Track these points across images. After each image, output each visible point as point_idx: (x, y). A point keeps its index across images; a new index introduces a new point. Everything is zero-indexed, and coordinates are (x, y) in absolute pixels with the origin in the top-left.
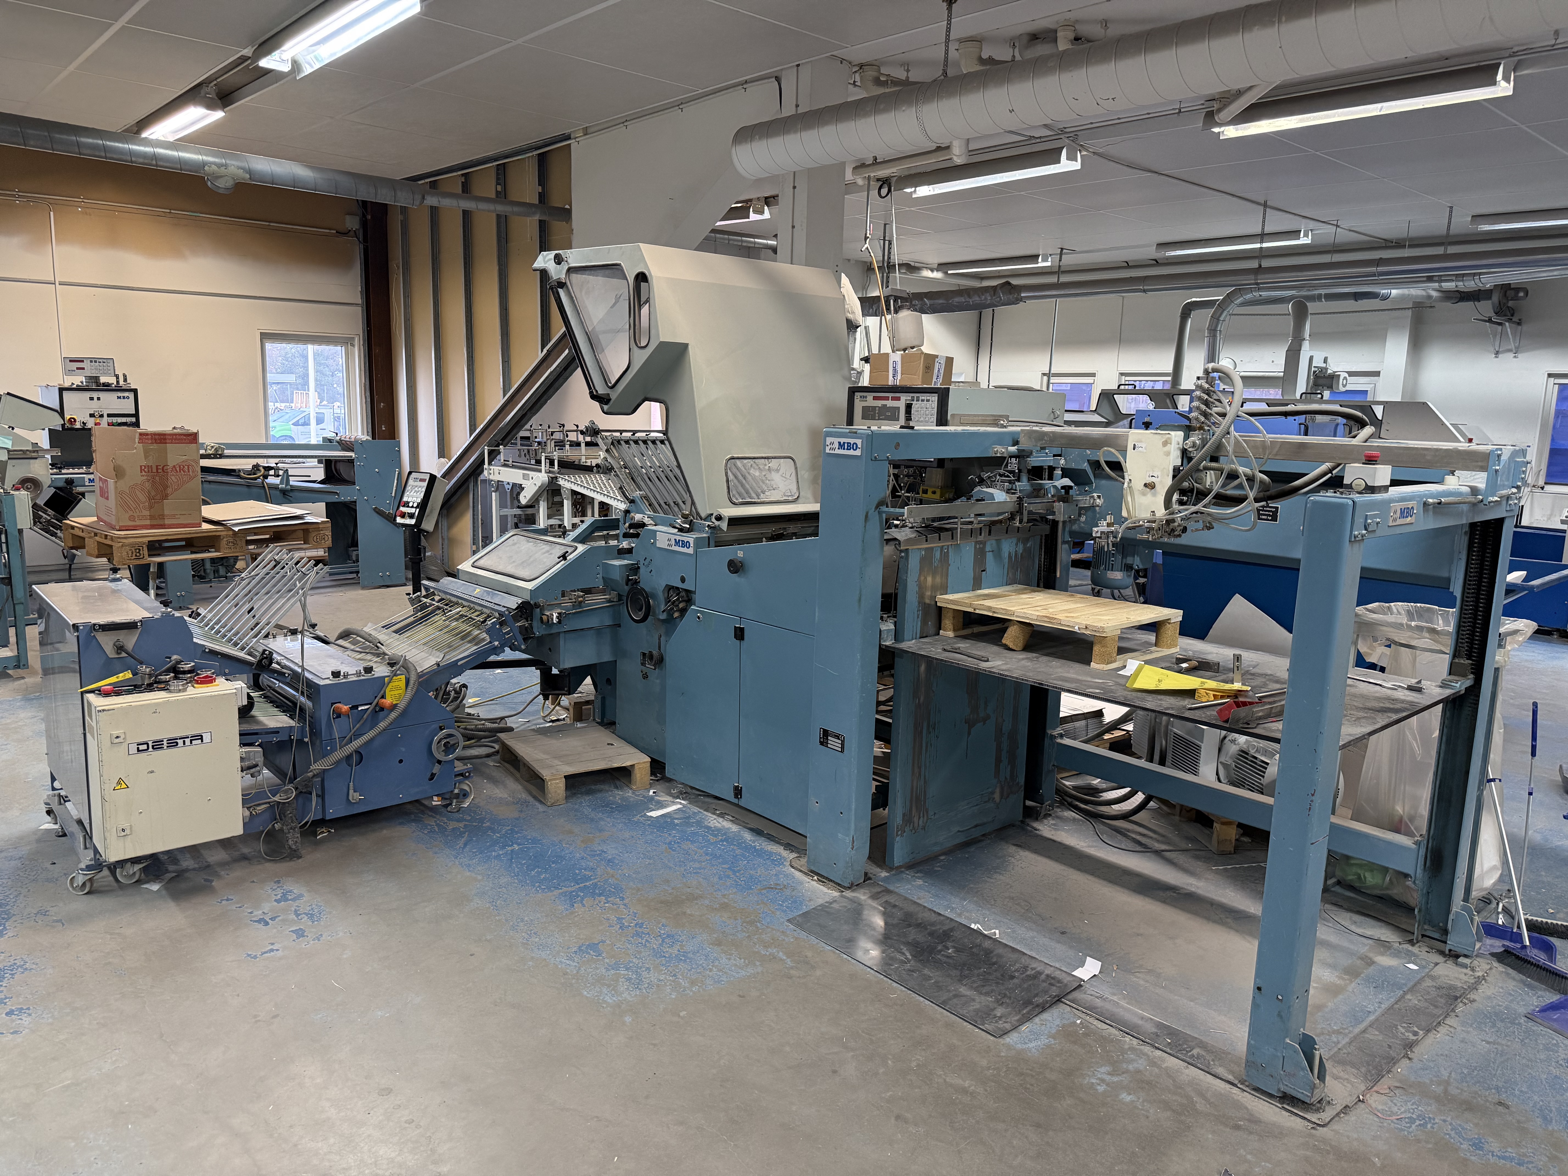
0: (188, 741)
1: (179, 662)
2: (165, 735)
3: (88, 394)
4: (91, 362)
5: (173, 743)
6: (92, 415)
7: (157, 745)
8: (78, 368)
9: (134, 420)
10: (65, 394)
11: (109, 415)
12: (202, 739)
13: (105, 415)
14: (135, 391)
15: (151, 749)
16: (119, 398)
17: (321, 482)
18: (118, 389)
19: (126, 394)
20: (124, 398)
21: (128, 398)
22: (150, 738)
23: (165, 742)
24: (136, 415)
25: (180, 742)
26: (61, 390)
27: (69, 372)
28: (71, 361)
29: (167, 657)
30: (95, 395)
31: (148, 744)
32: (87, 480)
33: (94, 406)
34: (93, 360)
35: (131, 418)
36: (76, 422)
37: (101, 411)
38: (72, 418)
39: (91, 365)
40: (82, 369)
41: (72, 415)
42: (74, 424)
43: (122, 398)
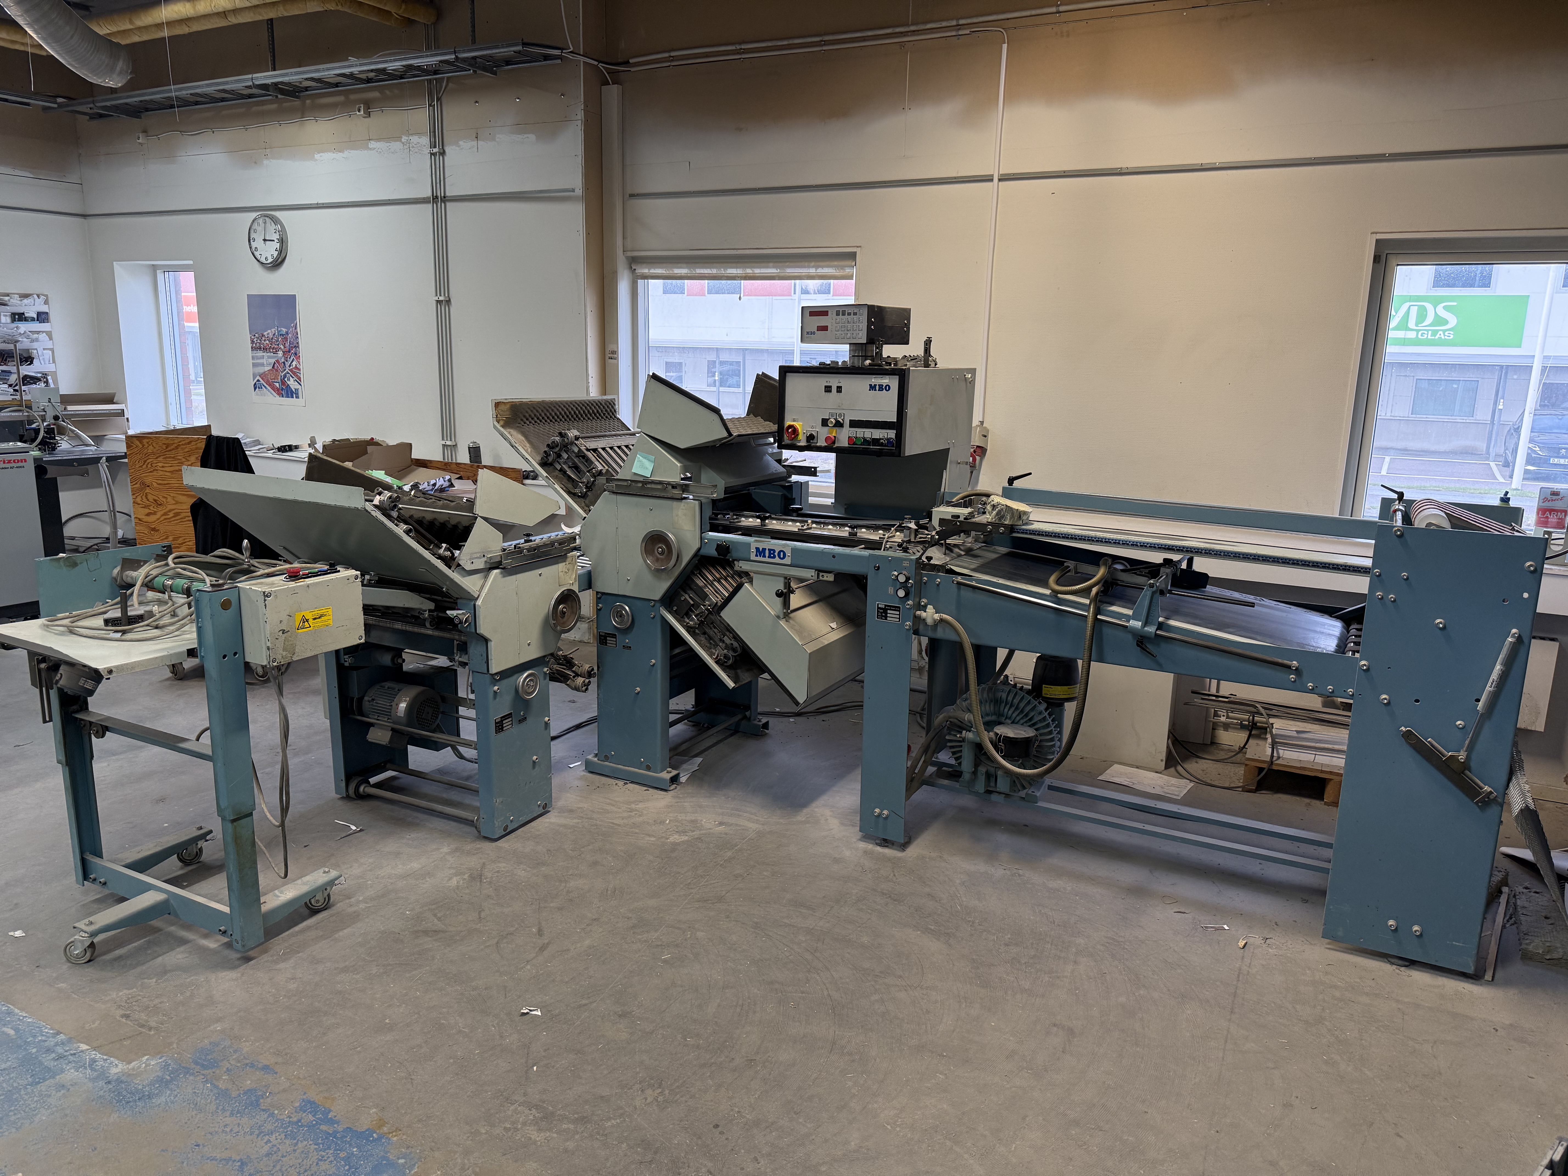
3: (826, 380)
6: (825, 422)
8: (820, 328)
9: (894, 434)
10: (789, 379)
11: (854, 424)
14: (903, 375)
18: (876, 370)
19: (885, 381)
20: (881, 388)
24: (899, 425)
26: (784, 371)
27: (810, 336)
28: (811, 314)
30: (834, 381)
32: (753, 550)
33: (831, 405)
35: (888, 431)
36: (798, 435)
37: (840, 415)
38: (790, 427)
39: (838, 320)
40: (824, 328)
41: (794, 421)
42: (795, 437)
43: (877, 387)
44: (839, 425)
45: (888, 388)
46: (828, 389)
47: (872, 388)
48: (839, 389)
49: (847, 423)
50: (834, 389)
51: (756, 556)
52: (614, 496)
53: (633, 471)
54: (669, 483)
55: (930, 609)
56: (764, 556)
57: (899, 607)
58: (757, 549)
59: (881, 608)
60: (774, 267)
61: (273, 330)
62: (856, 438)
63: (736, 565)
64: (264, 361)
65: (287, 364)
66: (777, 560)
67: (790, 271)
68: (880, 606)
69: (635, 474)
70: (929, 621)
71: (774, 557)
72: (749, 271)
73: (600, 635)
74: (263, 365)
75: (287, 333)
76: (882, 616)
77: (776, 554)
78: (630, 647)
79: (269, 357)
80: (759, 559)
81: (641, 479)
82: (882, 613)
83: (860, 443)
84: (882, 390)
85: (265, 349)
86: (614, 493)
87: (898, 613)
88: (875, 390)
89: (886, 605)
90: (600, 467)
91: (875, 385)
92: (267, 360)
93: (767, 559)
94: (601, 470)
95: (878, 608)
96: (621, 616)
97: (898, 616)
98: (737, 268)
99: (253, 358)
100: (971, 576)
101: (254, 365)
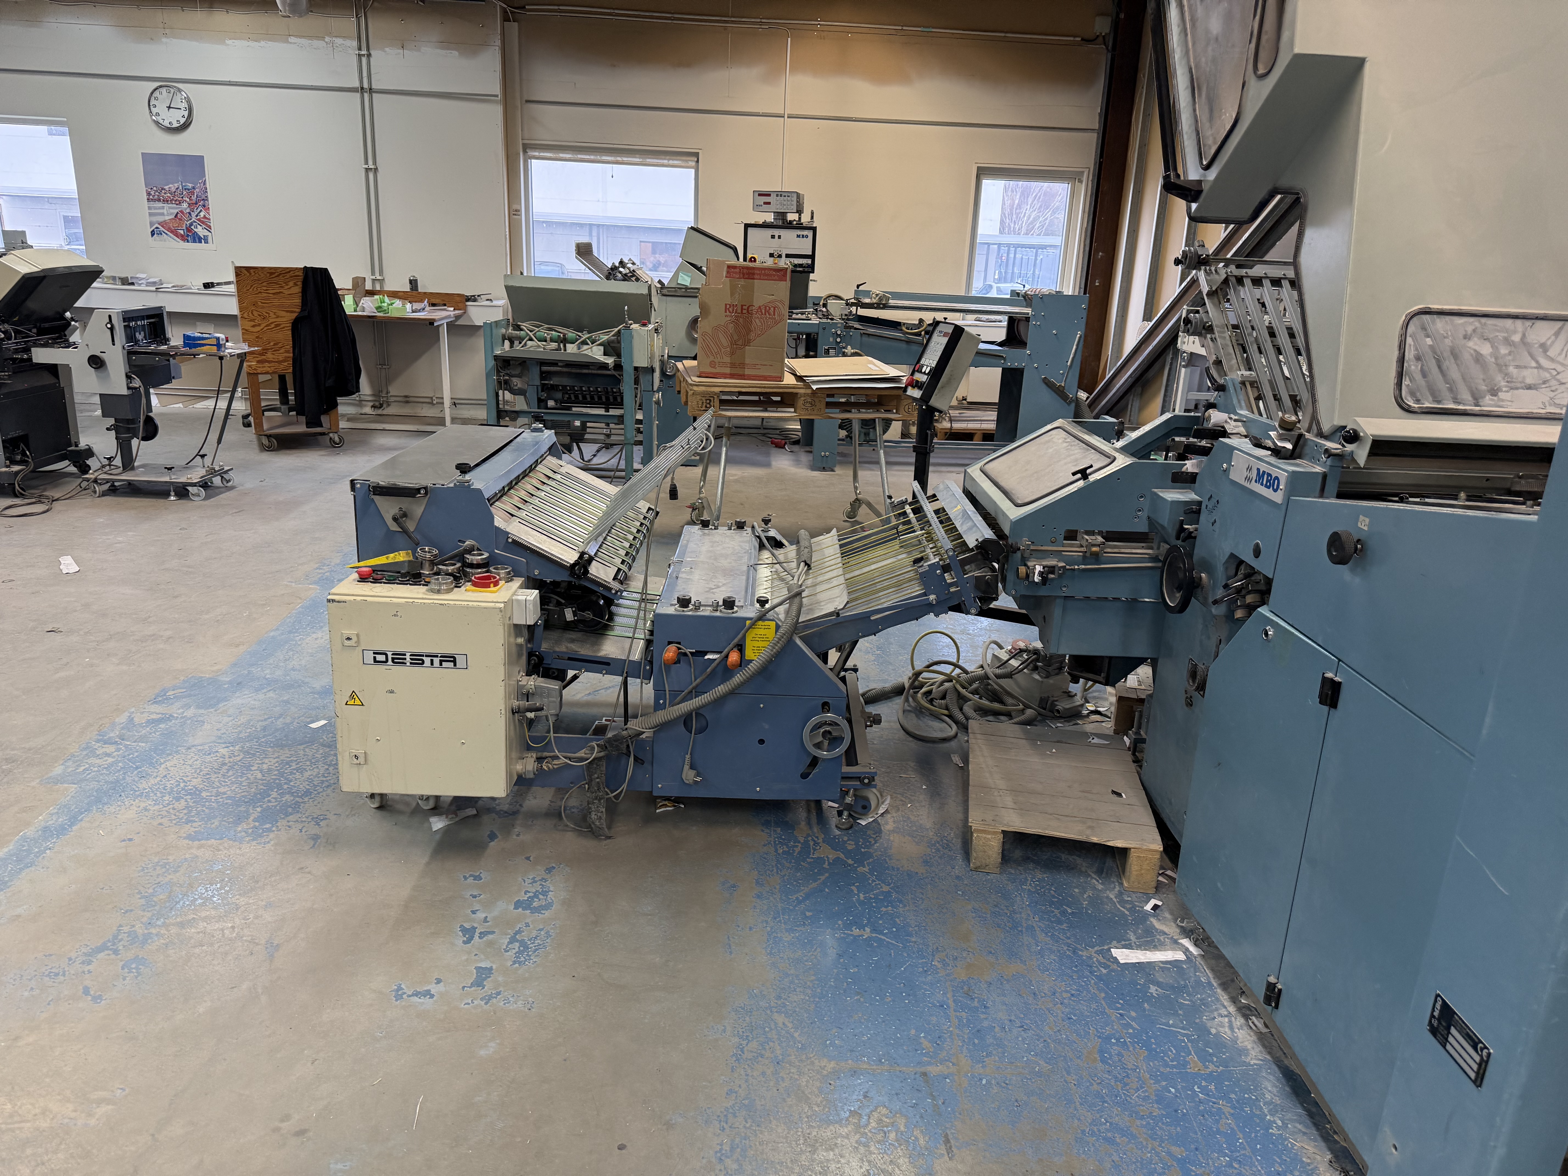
0: (436, 661)
1: (470, 551)
2: (409, 648)
3: (770, 232)
4: (777, 196)
5: (418, 660)
6: (771, 255)
7: (398, 659)
8: (765, 203)
9: (809, 261)
10: (750, 230)
11: (788, 256)
12: (454, 662)
13: (784, 256)
14: (814, 230)
15: (390, 662)
16: (798, 236)
17: (1001, 344)
18: (799, 226)
19: (805, 233)
20: (803, 236)
21: (807, 236)
22: (391, 647)
23: (408, 657)
24: (812, 257)
25: (427, 660)
26: (747, 226)
27: (756, 207)
28: (759, 195)
29: (460, 541)
30: (776, 232)
31: (386, 655)
33: (774, 246)
34: (779, 194)
35: (807, 260)
37: (780, 251)
39: (777, 199)
40: (769, 203)
41: (754, 254)
43: (801, 236)
44: (780, 256)
46: (773, 237)
50: (777, 237)
52: (665, 298)
53: (678, 282)
55: (849, 348)
57: (835, 348)
59: (826, 349)
61: (176, 185)
62: (790, 263)
64: (165, 211)
65: (194, 215)
70: (849, 354)
72: (619, 159)
74: (163, 214)
75: (194, 188)
79: (170, 208)
81: (684, 287)
83: (795, 267)
84: (804, 238)
85: (166, 201)
88: (800, 238)
89: (829, 347)
92: (168, 212)
98: (610, 156)
99: (149, 208)
100: (866, 330)
101: (151, 214)
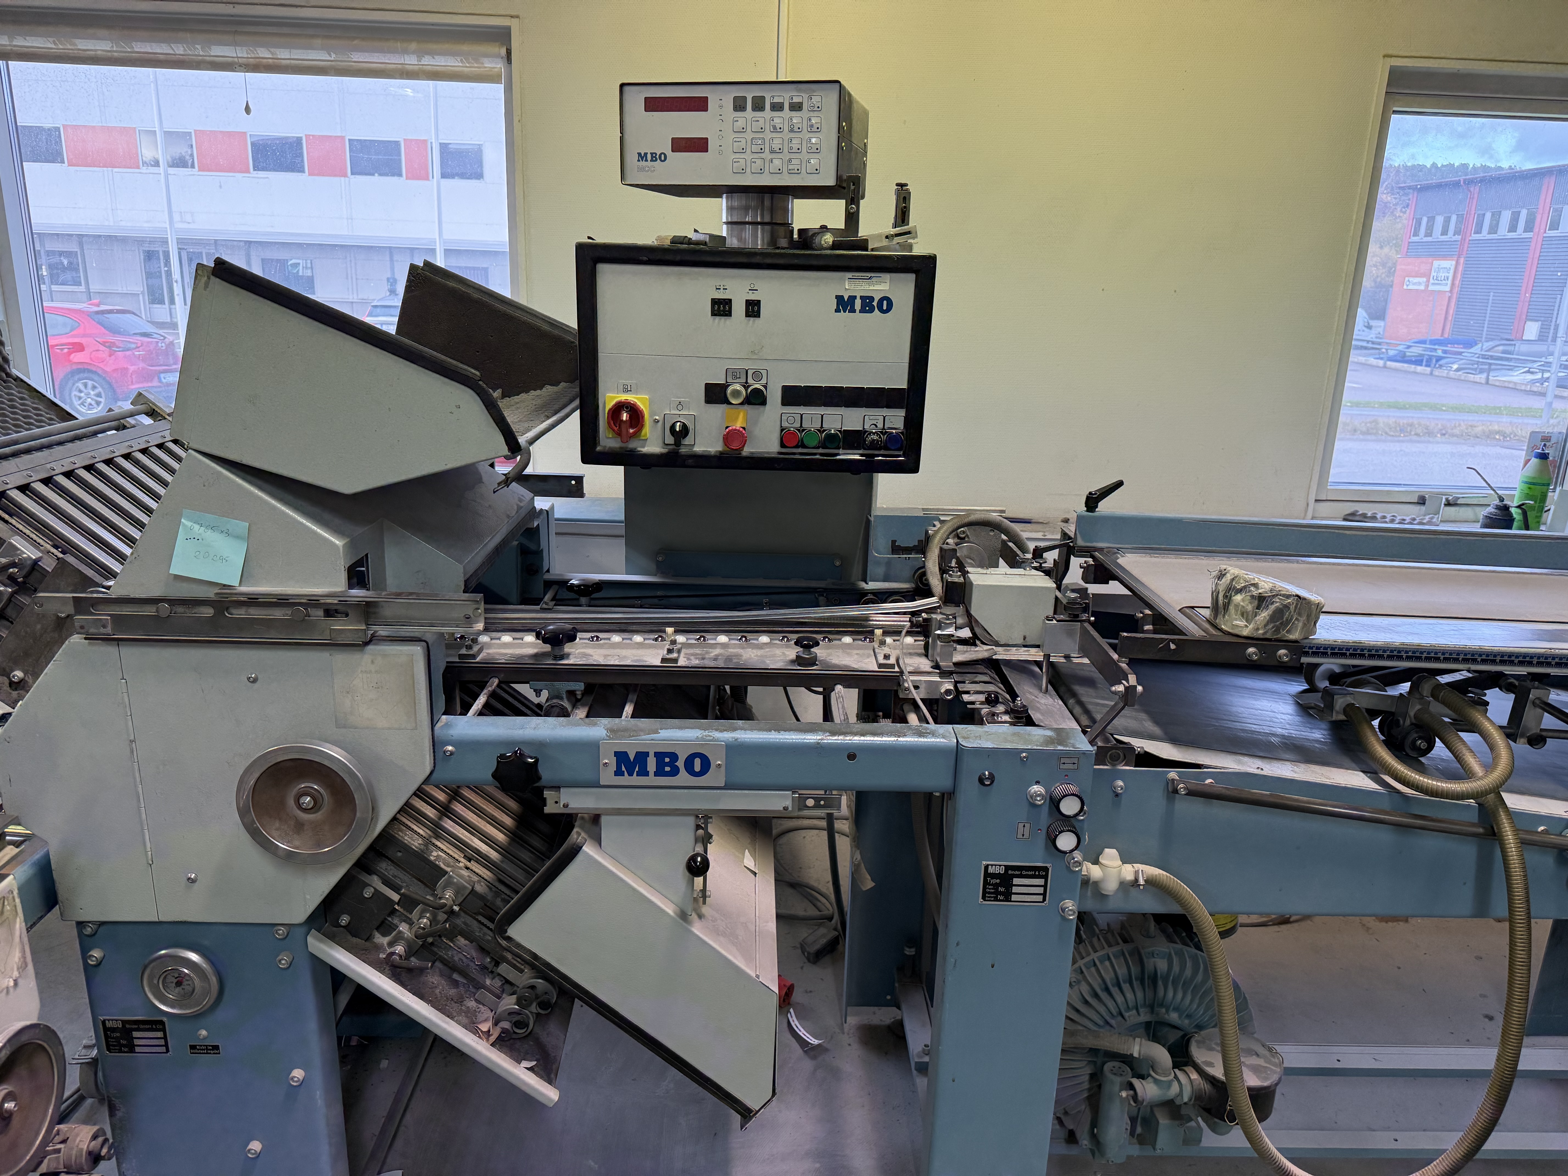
3: (709, 284)
4: (739, 105)
6: (716, 394)
8: (681, 145)
9: (895, 420)
10: (608, 278)
11: (791, 396)
14: (920, 270)
18: (848, 256)
19: (878, 286)
20: (868, 305)
24: (911, 396)
26: (594, 260)
27: (637, 166)
28: (652, 105)
30: (737, 286)
32: (608, 759)
33: (730, 348)
34: (749, 99)
35: (885, 412)
36: (642, 426)
37: (757, 375)
38: (620, 407)
39: (741, 123)
40: (699, 145)
41: (626, 390)
42: (635, 434)
43: (858, 304)
44: (756, 398)
45: (886, 305)
46: (721, 308)
47: (844, 304)
48: (753, 309)
49: (774, 396)
50: (738, 308)
51: (618, 773)
52: (111, 650)
53: (174, 570)
54: (312, 602)
55: (1111, 856)
56: (644, 773)
57: (1046, 869)
58: (621, 757)
59: (994, 876)
60: (323, 48)
62: (801, 430)
63: (550, 802)
66: (684, 778)
67: (359, 58)
68: (991, 870)
69: (177, 577)
70: (1111, 886)
71: (675, 772)
72: (263, 53)
73: (106, 1029)
76: (997, 893)
77: (680, 764)
78: (216, 1048)
80: (625, 780)
81: (210, 593)
82: (996, 886)
83: (814, 443)
84: (871, 311)
86: (107, 640)
87: (1041, 882)
88: (853, 311)
89: (1007, 868)
90: (29, 553)
91: (852, 298)
93: (651, 780)
94: (35, 563)
95: (987, 874)
96: (179, 984)
97: (1041, 890)
98: (235, 44)
100: (1198, 766)
